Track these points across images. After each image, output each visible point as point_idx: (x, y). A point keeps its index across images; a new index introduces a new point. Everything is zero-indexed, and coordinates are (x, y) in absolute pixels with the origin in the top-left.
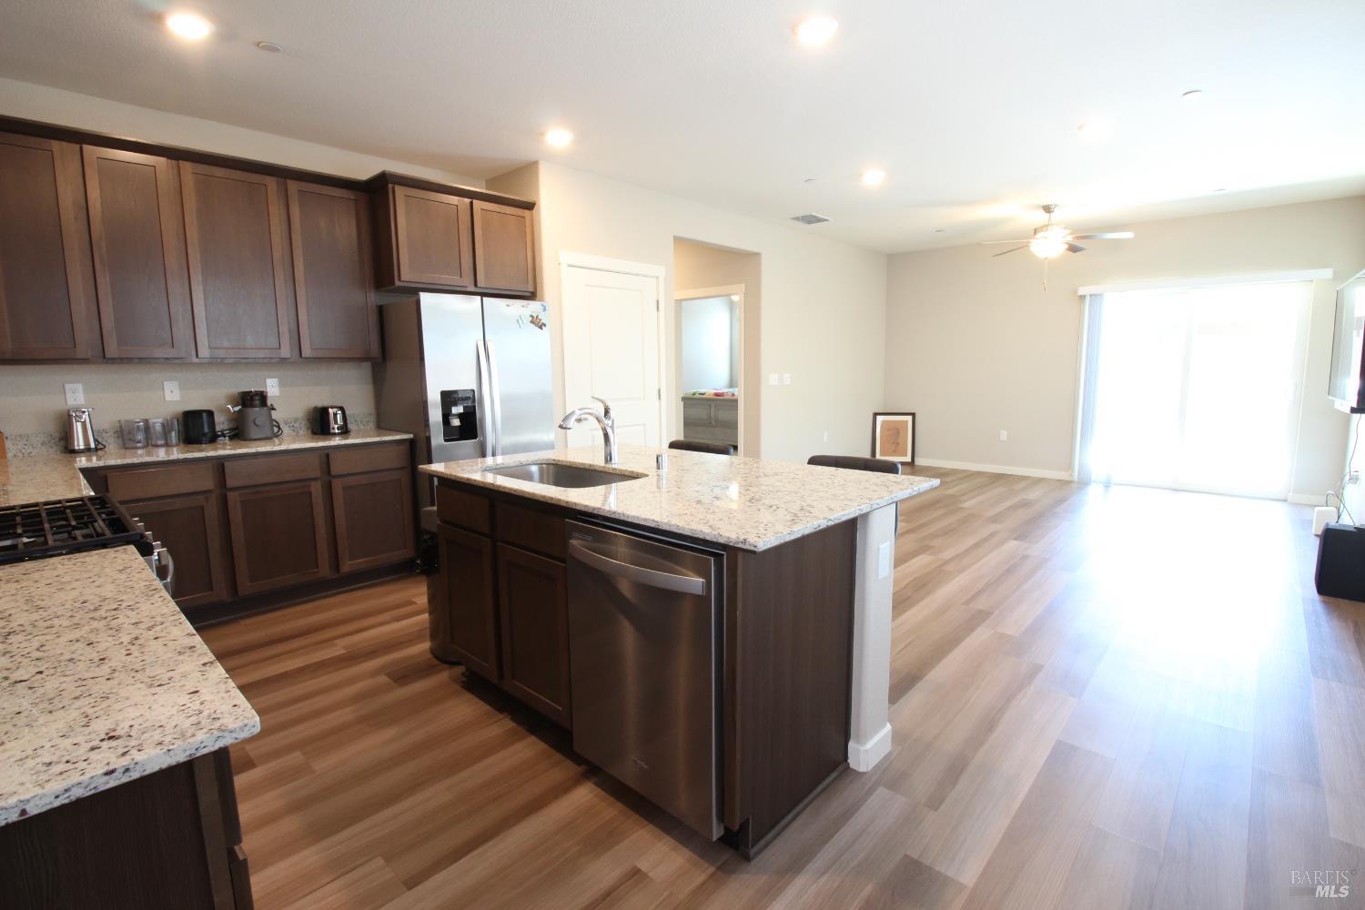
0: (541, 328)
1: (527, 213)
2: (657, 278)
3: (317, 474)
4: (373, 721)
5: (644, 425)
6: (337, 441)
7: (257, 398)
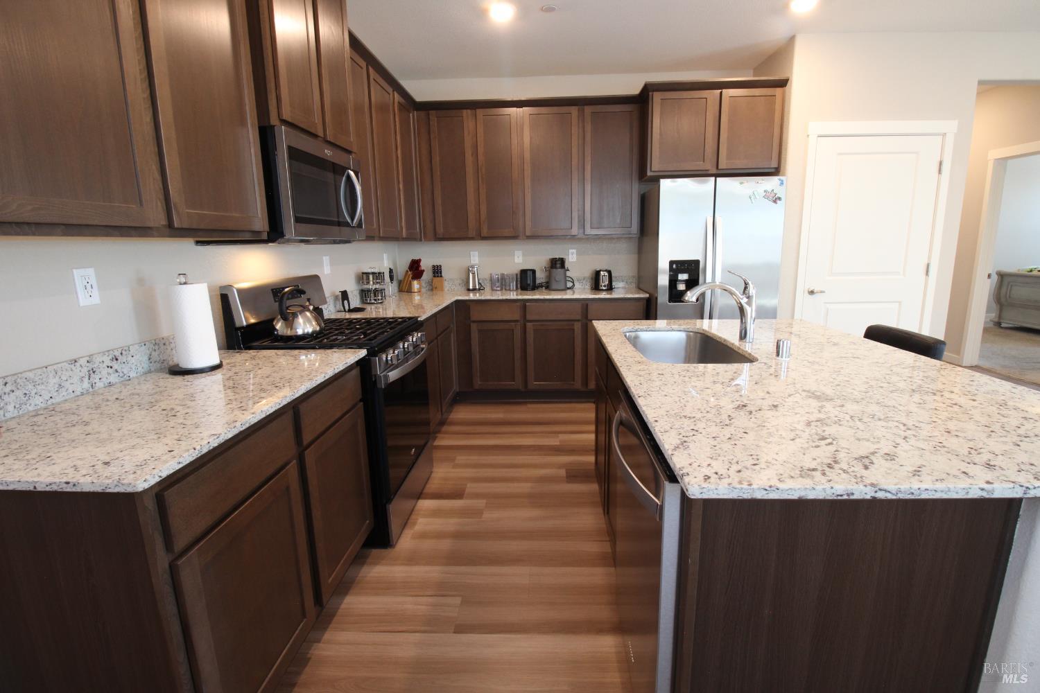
0: (775, 202)
1: (778, 91)
2: (944, 135)
3: (579, 317)
4: (535, 500)
5: (900, 302)
6: (603, 295)
7: (559, 262)
